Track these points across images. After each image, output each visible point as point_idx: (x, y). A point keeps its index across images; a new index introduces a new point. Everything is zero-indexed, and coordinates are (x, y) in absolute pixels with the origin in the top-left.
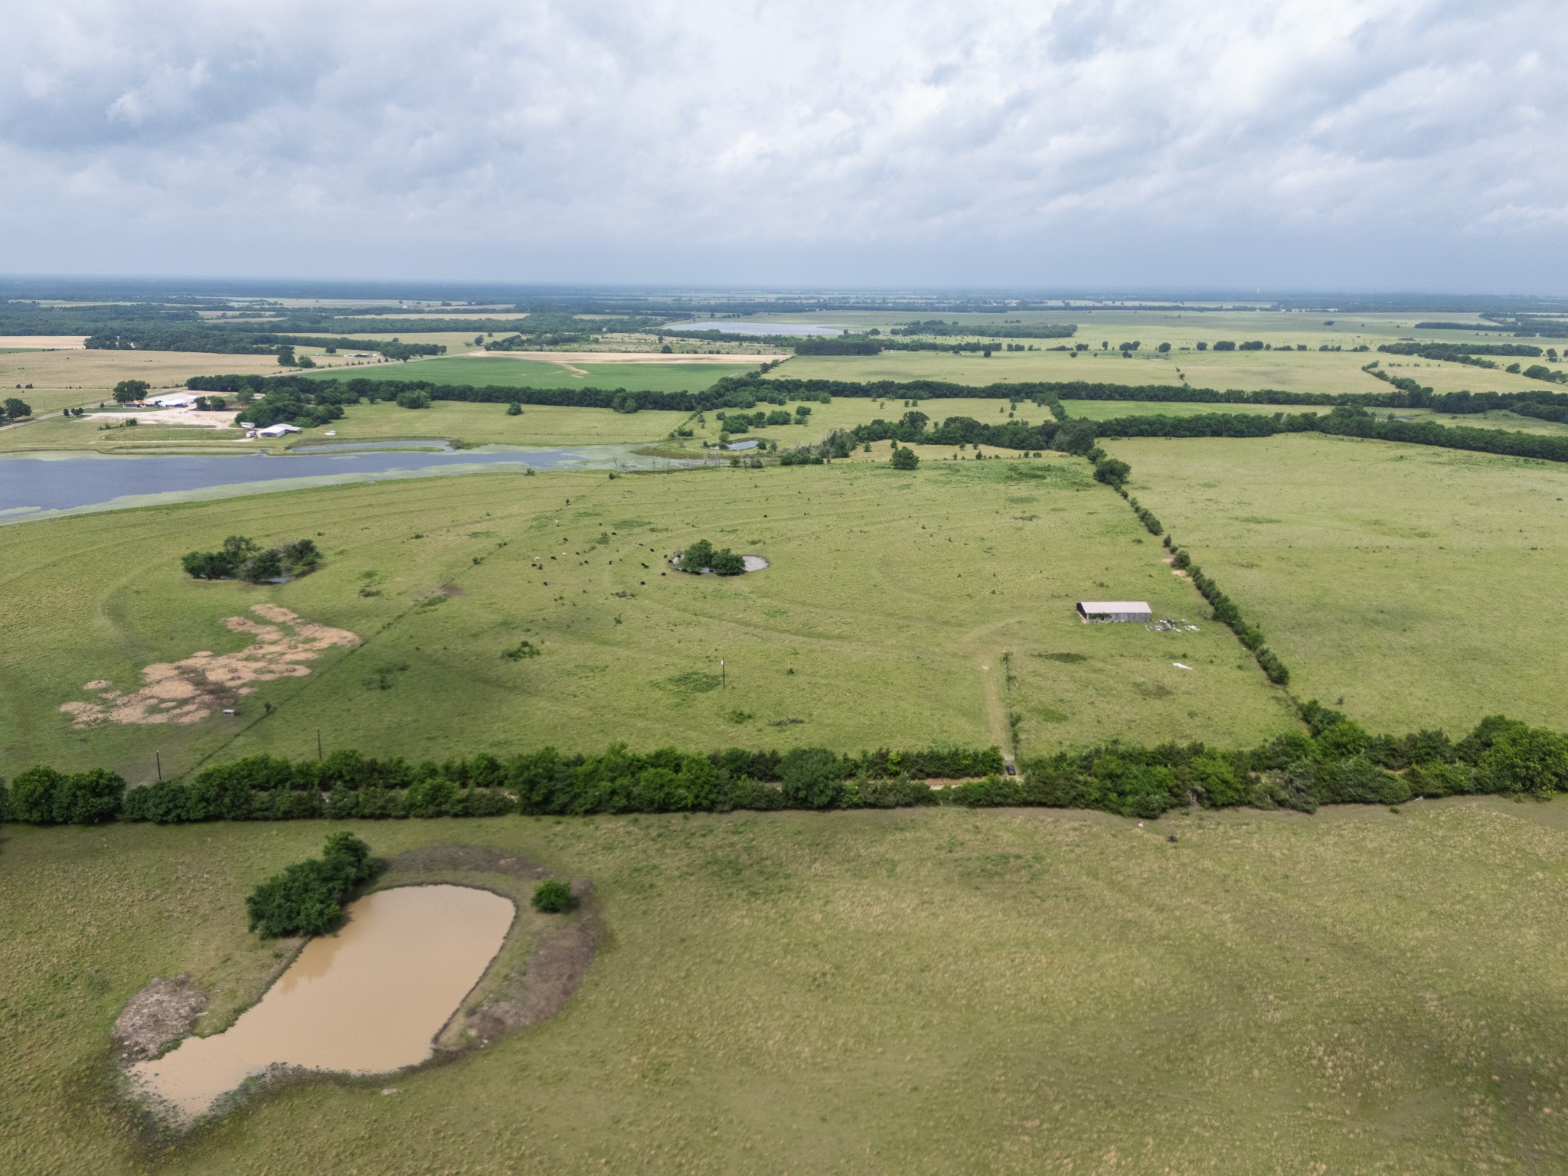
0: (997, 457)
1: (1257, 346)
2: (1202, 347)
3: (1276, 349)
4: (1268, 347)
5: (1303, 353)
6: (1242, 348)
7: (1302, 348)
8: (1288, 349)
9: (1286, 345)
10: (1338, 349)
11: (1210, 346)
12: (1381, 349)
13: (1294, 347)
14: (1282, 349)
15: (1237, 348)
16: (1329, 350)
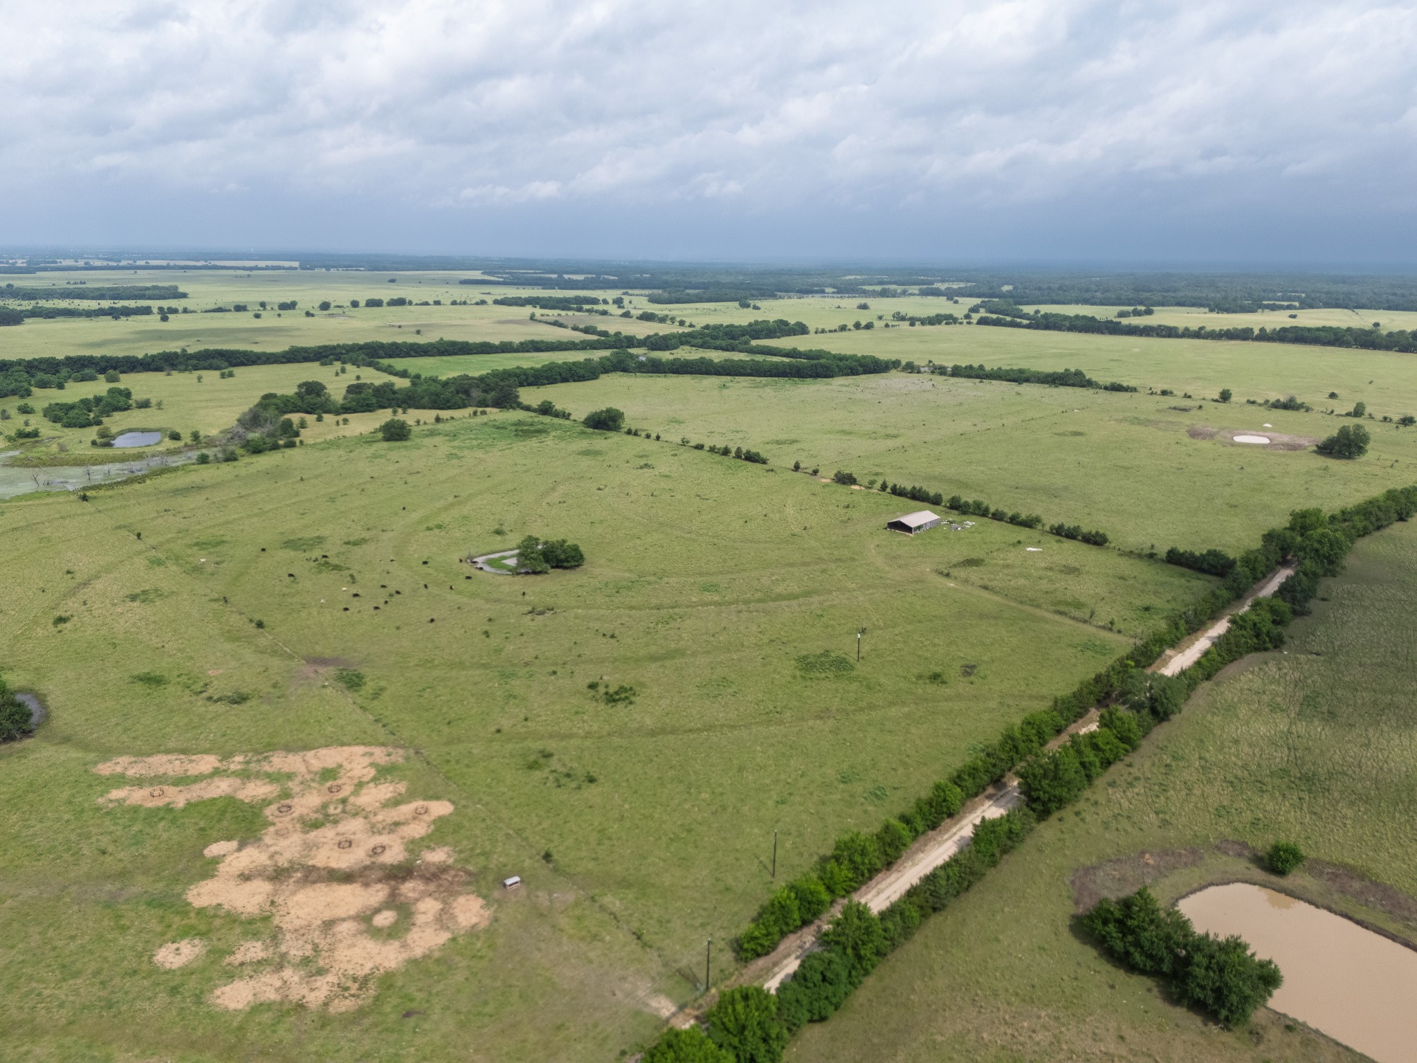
0: (452, 418)
1: (401, 302)
2: (355, 304)
3: (416, 305)
4: (410, 303)
5: (438, 307)
6: (389, 304)
7: (437, 303)
8: (426, 304)
10: (465, 303)
11: (362, 303)
12: (496, 302)
13: (431, 302)
14: (421, 304)
15: (385, 304)
16: (460, 304)
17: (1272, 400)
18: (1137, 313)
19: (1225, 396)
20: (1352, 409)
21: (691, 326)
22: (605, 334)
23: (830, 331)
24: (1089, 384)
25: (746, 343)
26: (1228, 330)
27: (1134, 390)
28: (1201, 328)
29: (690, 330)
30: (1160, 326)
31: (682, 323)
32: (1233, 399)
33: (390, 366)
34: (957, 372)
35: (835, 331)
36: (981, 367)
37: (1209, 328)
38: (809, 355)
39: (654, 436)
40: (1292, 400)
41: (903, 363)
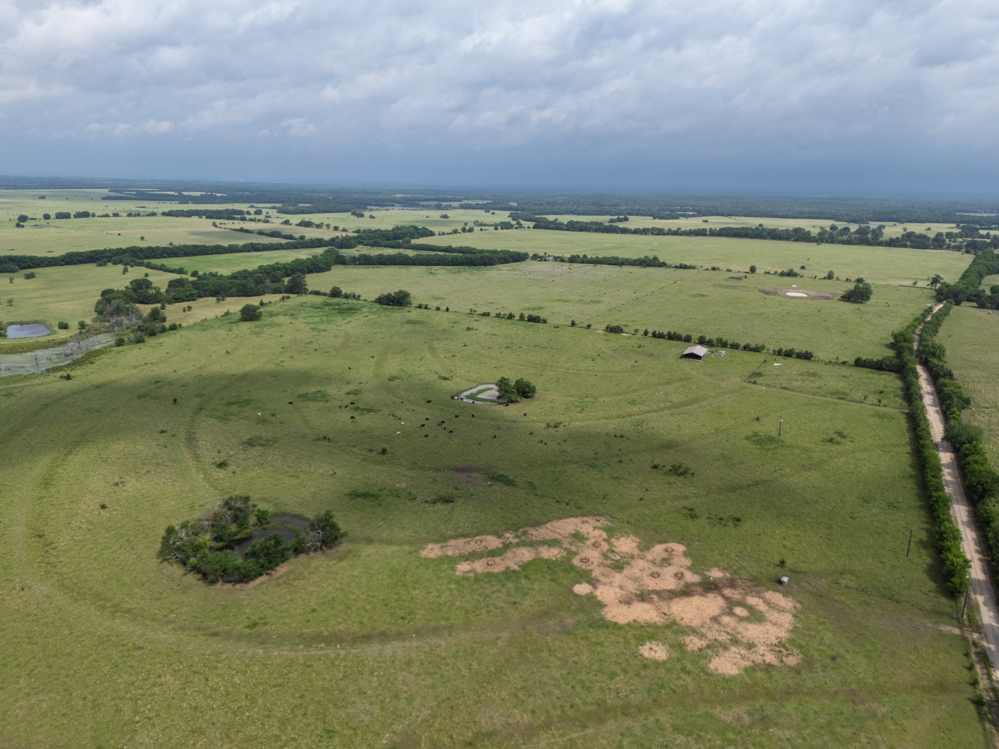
0: (270, 302)
1: (85, 215)
2: (47, 217)
3: (98, 216)
4: (93, 215)
5: (117, 218)
6: (75, 216)
7: (116, 215)
8: (107, 216)
9: (105, 213)
11: (53, 216)
12: (164, 214)
13: (111, 215)
14: (102, 216)
15: (72, 216)
16: (135, 216)
17: (779, 271)
18: (619, 220)
19: (753, 270)
20: (826, 275)
21: (344, 230)
22: (290, 237)
23: (448, 234)
24: (663, 265)
25: (408, 242)
26: (695, 230)
27: (694, 268)
28: (679, 229)
29: (344, 234)
30: (653, 228)
31: (336, 228)
32: (757, 271)
33: (163, 265)
34: (573, 260)
35: (451, 233)
36: (585, 256)
37: (683, 229)
38: (461, 250)
39: (443, 308)
40: (791, 271)
41: (531, 255)
